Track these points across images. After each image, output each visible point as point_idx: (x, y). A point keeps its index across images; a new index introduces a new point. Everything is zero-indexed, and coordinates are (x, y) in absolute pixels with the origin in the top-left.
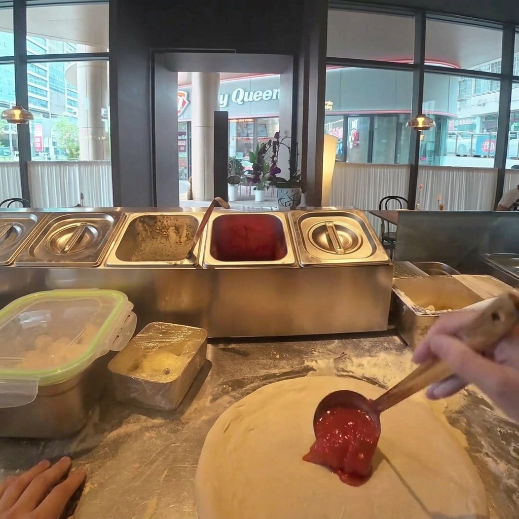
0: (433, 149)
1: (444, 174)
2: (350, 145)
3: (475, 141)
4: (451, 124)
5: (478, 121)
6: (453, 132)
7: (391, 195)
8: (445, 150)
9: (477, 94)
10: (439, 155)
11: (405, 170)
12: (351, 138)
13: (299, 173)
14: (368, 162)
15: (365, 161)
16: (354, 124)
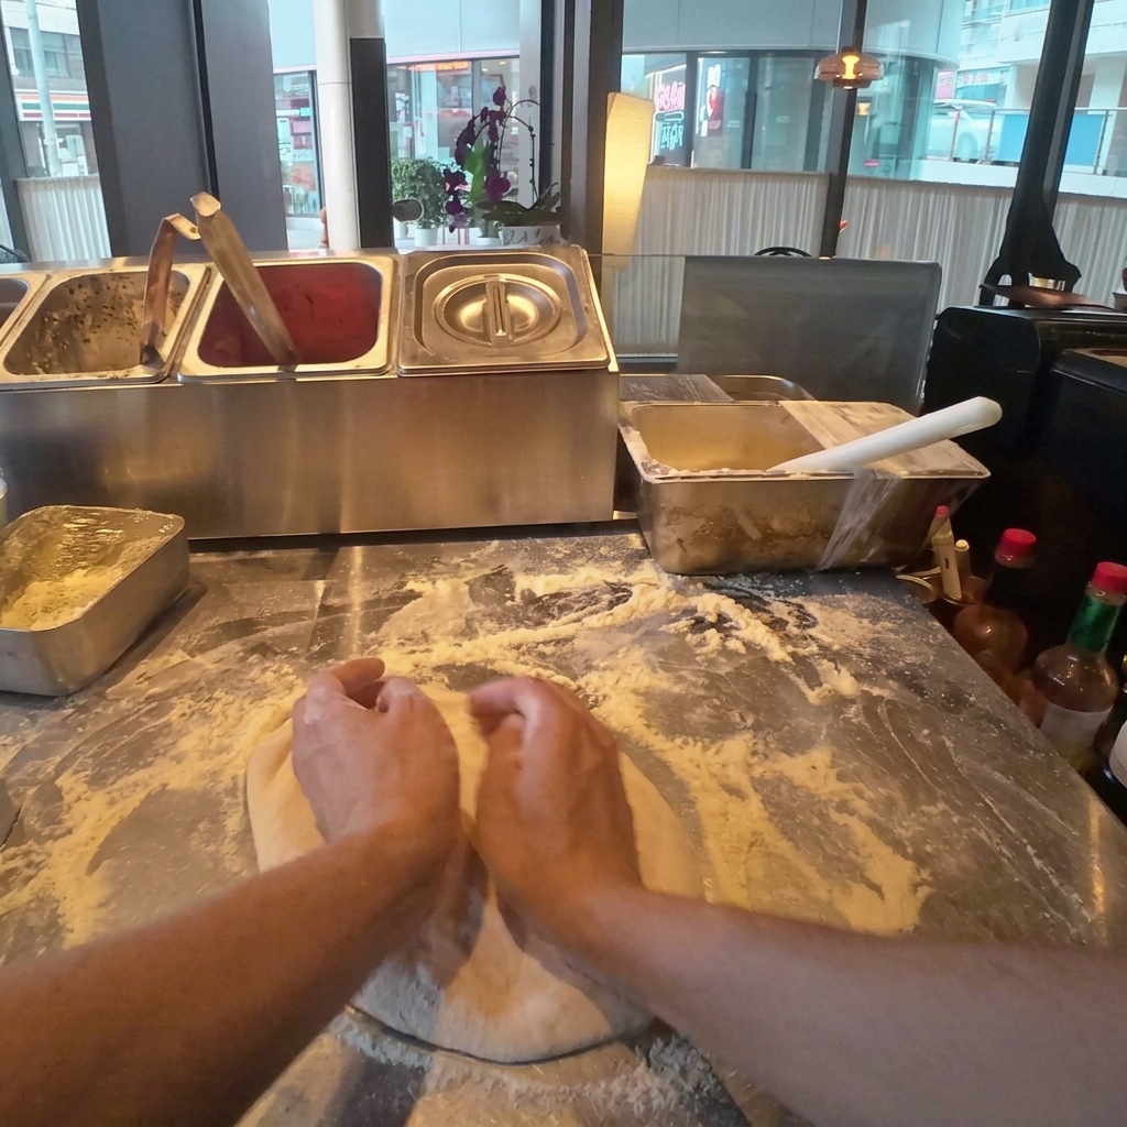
0: (896, 142)
1: (907, 198)
2: (703, 128)
3: (998, 124)
4: (942, 80)
5: (1009, 80)
6: (948, 102)
7: (780, 245)
8: (925, 144)
9: (1014, 11)
10: (909, 157)
11: (815, 186)
12: (704, 110)
13: (556, 189)
14: (743, 166)
15: (736, 165)
16: (713, 75)
